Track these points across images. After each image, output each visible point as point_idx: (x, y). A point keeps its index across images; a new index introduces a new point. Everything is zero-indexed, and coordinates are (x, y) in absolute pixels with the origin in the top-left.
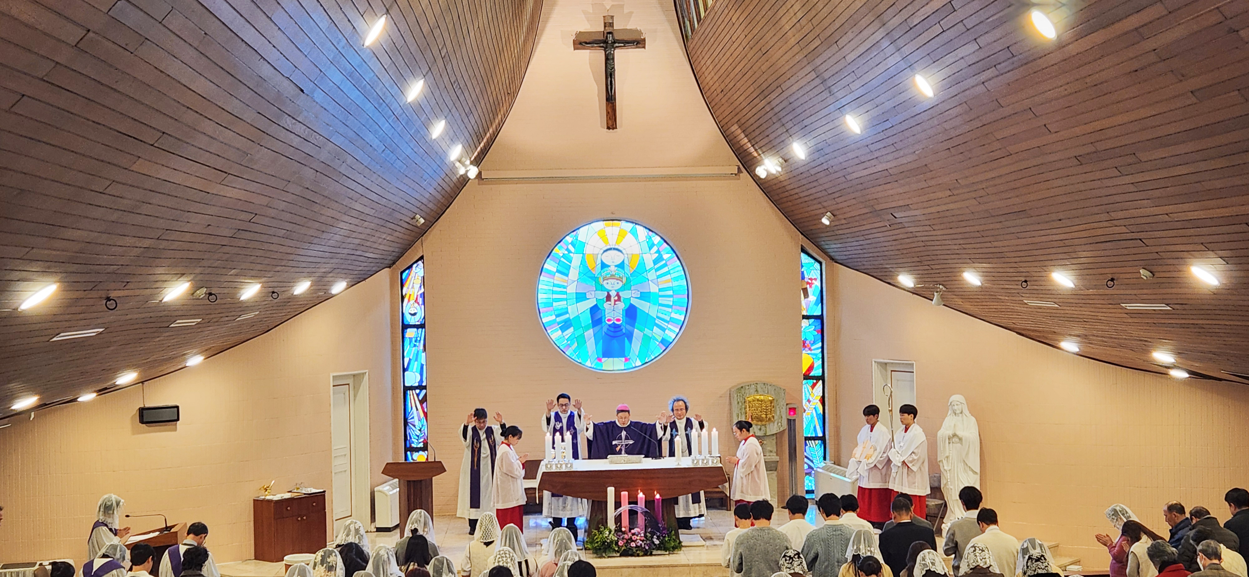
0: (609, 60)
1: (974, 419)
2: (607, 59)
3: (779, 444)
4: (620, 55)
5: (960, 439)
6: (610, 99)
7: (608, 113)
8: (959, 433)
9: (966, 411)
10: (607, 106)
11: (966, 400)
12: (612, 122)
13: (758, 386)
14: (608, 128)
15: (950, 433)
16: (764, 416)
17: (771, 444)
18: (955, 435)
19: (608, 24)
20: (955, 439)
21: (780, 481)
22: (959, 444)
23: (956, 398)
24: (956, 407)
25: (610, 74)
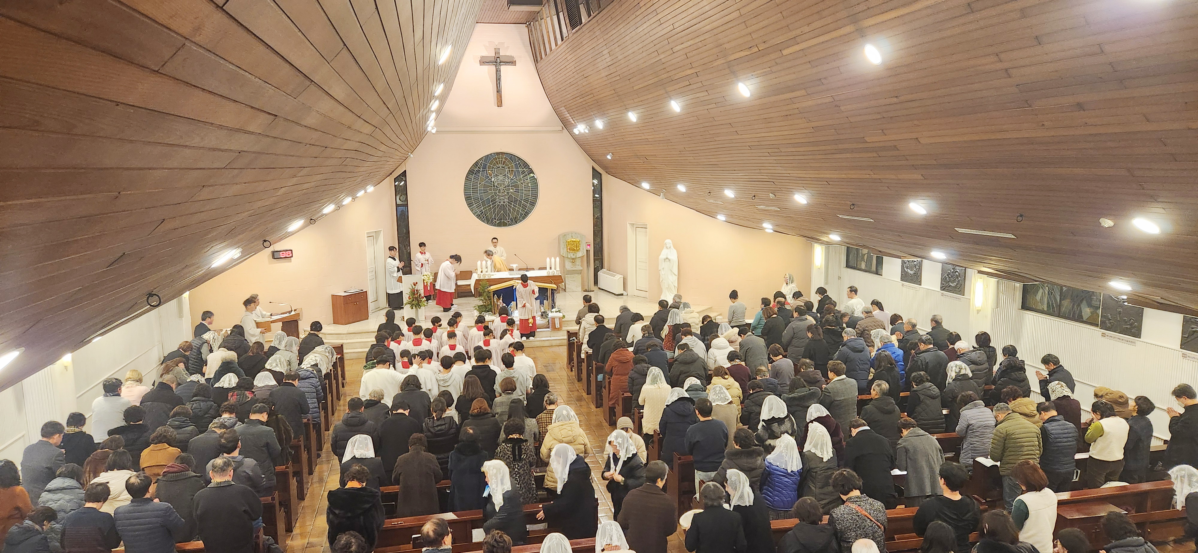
0: (498, 71)
1: (675, 251)
2: (497, 71)
3: (582, 261)
4: (504, 68)
5: (669, 260)
6: (499, 91)
7: (498, 99)
8: (669, 257)
9: (672, 247)
10: (497, 95)
11: (672, 242)
12: (500, 103)
13: (573, 234)
14: (498, 106)
15: (665, 257)
16: (575, 249)
17: (578, 262)
18: (667, 258)
19: (497, 52)
20: (667, 260)
21: (582, 279)
22: (669, 263)
23: (668, 241)
24: (668, 245)
25: (498, 79)
